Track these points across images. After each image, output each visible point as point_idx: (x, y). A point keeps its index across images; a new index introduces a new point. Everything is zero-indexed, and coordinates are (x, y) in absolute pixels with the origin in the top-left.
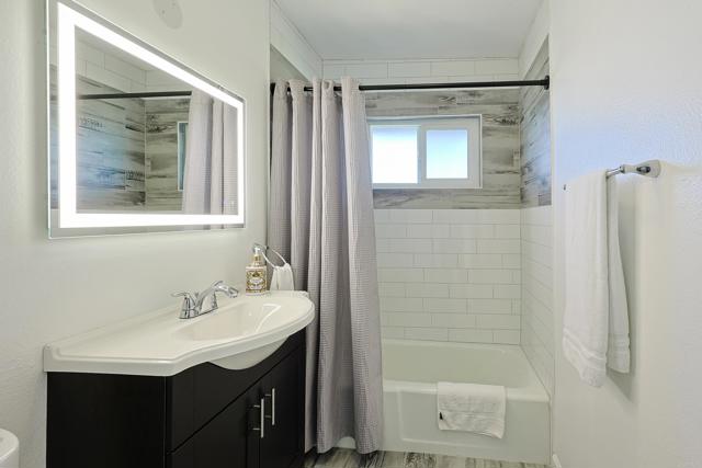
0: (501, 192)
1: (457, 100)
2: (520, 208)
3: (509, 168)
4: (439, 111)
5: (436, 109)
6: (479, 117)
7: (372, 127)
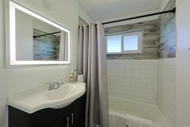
0: (150, 54)
1: (134, 26)
2: (158, 59)
3: (154, 46)
4: (128, 30)
5: (127, 29)
6: (142, 30)
7: (108, 37)
